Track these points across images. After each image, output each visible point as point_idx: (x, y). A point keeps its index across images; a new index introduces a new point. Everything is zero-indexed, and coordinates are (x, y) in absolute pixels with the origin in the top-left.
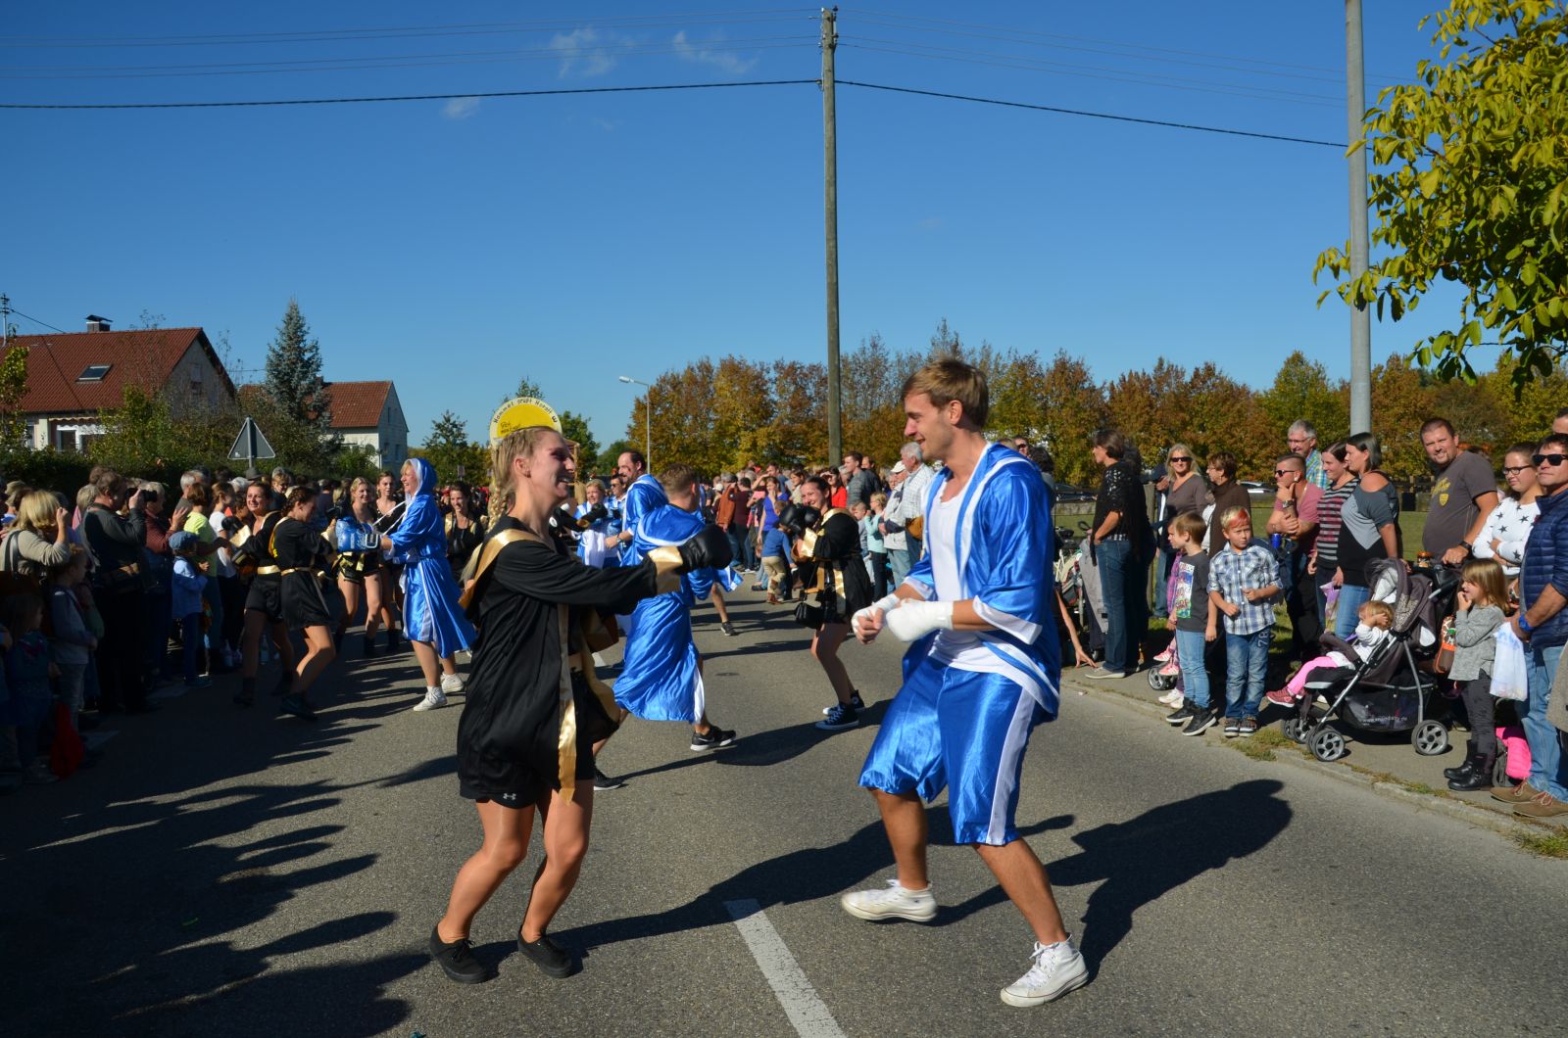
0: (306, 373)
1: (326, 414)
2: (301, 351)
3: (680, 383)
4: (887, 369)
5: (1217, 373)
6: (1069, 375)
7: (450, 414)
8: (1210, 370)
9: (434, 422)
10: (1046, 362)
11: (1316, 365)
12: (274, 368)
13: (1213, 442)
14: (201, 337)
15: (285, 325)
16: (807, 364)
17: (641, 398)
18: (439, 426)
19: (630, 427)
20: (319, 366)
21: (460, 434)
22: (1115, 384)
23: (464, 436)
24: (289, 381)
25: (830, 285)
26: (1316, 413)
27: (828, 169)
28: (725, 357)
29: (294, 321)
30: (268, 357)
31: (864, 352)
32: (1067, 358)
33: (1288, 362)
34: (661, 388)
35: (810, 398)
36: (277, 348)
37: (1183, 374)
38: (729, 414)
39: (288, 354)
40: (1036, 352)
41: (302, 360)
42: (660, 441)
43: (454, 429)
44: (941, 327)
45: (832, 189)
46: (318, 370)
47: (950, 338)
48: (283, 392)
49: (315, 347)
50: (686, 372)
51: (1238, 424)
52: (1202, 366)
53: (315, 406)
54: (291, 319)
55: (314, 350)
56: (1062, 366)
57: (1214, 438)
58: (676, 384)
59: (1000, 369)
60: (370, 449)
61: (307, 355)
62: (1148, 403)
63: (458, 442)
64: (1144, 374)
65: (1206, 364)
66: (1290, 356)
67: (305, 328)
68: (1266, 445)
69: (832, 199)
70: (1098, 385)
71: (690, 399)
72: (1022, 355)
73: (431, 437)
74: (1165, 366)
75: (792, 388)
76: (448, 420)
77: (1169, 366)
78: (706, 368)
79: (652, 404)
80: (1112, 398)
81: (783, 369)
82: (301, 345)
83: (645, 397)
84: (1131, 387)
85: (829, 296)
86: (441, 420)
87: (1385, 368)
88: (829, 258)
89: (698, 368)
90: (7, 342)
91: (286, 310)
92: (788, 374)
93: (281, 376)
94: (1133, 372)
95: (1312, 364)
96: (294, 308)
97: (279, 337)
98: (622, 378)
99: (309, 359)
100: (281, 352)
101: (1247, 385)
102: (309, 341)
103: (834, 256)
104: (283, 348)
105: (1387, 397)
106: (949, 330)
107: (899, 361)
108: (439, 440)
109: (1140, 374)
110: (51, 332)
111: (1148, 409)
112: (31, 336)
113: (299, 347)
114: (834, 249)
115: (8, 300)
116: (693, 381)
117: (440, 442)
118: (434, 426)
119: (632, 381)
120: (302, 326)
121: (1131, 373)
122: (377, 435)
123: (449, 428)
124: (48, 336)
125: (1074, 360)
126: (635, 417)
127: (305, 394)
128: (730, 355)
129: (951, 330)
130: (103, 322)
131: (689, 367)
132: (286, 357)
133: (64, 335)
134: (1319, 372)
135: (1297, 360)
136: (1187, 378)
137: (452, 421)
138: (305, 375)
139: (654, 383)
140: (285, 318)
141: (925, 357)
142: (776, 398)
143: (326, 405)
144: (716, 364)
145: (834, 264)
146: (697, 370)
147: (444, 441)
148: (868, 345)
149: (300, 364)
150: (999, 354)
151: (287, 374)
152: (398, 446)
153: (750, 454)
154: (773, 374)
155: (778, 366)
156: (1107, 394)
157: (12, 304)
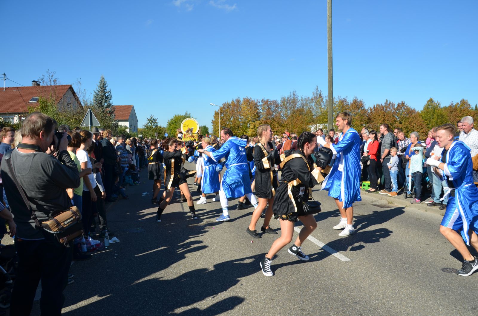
0: (106, 100)
1: (113, 114)
2: (105, 93)
3: (230, 106)
4: (298, 102)
5: (405, 105)
6: (357, 104)
7: (153, 116)
8: (403, 104)
9: (147, 118)
10: (350, 100)
11: (438, 102)
12: (96, 98)
13: (404, 127)
14: (71, 88)
15: (99, 84)
16: (272, 100)
17: (217, 111)
18: (149, 120)
19: (212, 120)
20: (111, 98)
21: (155, 123)
22: (372, 108)
23: (157, 123)
24: (101, 103)
25: (329, 57)
26: (438, 118)
27: (329, 11)
28: (245, 97)
29: (103, 82)
30: (94, 95)
31: (291, 96)
32: (357, 99)
33: (428, 101)
34: (224, 107)
35: (272, 111)
36: (97, 92)
37: (394, 105)
38: (246, 116)
39: (101, 94)
40: (347, 97)
41: (105, 96)
42: (224, 125)
43: (154, 121)
44: (316, 88)
45: (330, 19)
46: (110, 100)
47: (319, 92)
48: (99, 106)
49: (110, 92)
50: (232, 103)
51: (413, 122)
52: (401, 102)
53: (109, 112)
54: (102, 82)
55: (109, 93)
56: (355, 101)
57: (405, 126)
58: (228, 106)
59: (335, 102)
60: (126, 127)
61: (107, 94)
62: (383, 114)
63: (155, 125)
64: (381, 105)
65: (402, 102)
66: (429, 99)
67: (106, 85)
68: (422, 129)
69: (331, 23)
70: (366, 108)
71: (233, 111)
72: (342, 98)
73: (146, 123)
74: (388, 102)
75: (267, 108)
76: (152, 118)
77: (390, 102)
78: (238, 101)
79: (221, 112)
80: (371, 112)
81: (264, 101)
82: (105, 91)
83: (218, 110)
84: (377, 109)
85: (329, 62)
86: (149, 118)
87: (460, 104)
88: (329, 47)
89: (236, 101)
90: (5, 89)
91: (100, 79)
92: (266, 103)
93: (98, 101)
94: (378, 104)
95: (436, 102)
96: (103, 78)
97: (97, 88)
98: (211, 104)
99: (108, 96)
100: (98, 93)
101: (415, 109)
102: (107, 89)
103: (331, 46)
104: (99, 92)
105: (460, 113)
106: (318, 89)
107: (302, 100)
108: (149, 124)
109: (380, 105)
110: (20, 86)
111: (383, 116)
112: (14, 88)
113: (104, 91)
114: (331, 44)
115: (6, 75)
116: (234, 105)
117: (149, 125)
118: (147, 119)
119: (214, 105)
120: (105, 84)
121: (377, 104)
122: (128, 122)
123: (152, 120)
124: (19, 87)
125: (359, 100)
126: (214, 117)
127: (106, 107)
128: (247, 97)
129: (319, 90)
130: (38, 83)
131: (232, 101)
132: (100, 95)
133: (24, 87)
134: (438, 105)
135: (431, 100)
136: (396, 107)
137: (153, 118)
138: (106, 101)
139: (222, 106)
140: (100, 82)
141: (310, 98)
142: (261, 111)
143: (113, 111)
144: (242, 100)
145: (331, 50)
146: (235, 101)
147: (150, 125)
148: (292, 94)
149: (105, 97)
150: (334, 98)
151: (100, 101)
152: (135, 126)
153: (253, 130)
154: (261, 103)
155: (263, 101)
156: (369, 111)
157: (7, 77)
